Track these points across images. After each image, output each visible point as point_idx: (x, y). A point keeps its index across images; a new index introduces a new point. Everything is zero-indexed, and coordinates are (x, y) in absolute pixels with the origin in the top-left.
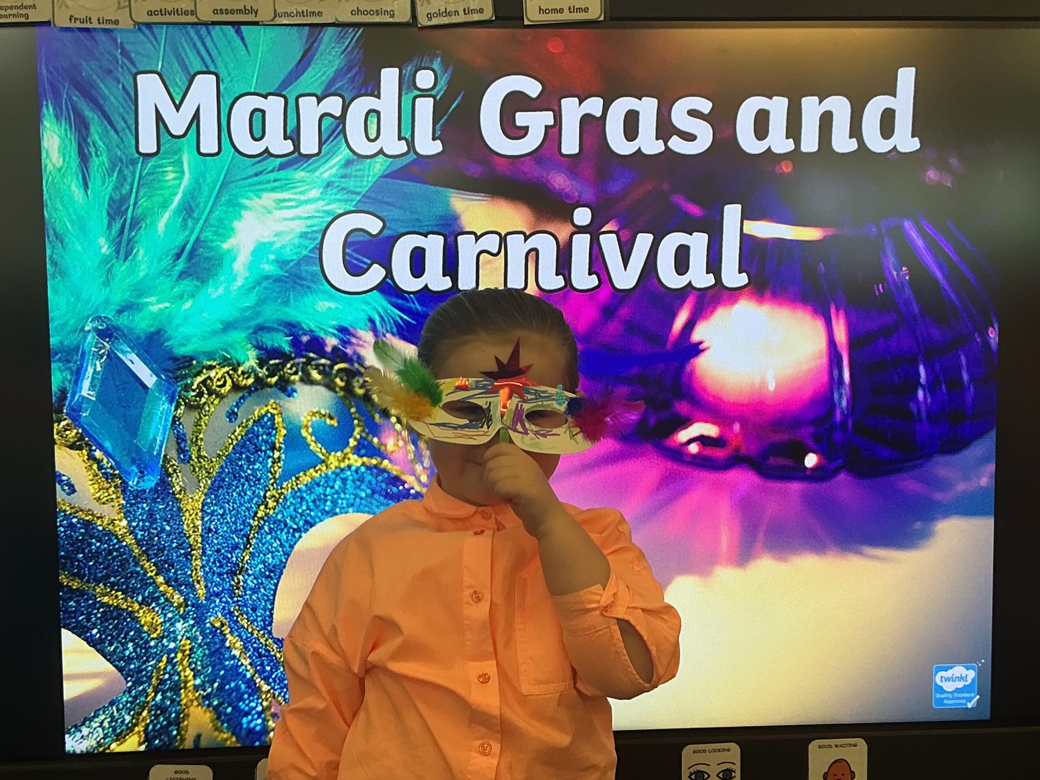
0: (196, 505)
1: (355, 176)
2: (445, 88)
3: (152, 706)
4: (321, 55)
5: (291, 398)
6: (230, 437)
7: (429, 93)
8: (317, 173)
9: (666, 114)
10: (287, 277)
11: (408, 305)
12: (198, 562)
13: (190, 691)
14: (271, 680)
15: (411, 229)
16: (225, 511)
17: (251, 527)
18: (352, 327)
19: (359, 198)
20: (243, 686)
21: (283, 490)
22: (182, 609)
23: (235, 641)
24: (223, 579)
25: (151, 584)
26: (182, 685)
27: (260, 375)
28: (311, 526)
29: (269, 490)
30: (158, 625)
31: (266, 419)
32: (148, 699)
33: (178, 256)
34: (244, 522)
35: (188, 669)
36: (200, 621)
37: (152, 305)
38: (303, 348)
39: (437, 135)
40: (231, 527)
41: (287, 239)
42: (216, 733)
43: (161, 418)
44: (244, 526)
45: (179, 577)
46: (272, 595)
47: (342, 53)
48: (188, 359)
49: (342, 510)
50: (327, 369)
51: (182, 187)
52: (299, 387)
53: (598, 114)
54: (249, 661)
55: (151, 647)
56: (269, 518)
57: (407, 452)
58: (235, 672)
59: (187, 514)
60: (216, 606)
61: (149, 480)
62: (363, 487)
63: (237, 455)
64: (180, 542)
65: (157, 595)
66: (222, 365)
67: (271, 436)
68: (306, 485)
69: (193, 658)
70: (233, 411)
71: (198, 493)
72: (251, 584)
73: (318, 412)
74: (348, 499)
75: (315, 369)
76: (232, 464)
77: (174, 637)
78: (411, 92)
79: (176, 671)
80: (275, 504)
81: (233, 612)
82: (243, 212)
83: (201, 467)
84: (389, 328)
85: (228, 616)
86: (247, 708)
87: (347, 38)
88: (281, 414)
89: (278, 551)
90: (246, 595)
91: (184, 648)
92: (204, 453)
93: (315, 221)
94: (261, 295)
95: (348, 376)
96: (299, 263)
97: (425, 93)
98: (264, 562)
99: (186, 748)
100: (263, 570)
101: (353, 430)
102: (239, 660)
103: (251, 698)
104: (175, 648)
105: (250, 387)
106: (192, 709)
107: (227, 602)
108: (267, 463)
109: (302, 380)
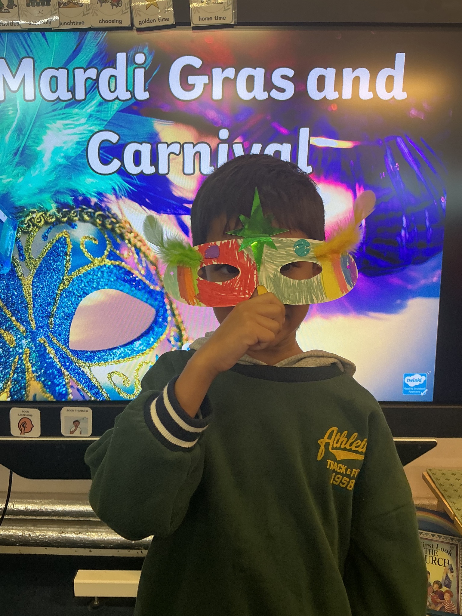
0: (29, 282)
1: (104, 111)
2: (150, 63)
3: (13, 380)
4: (86, 46)
5: (74, 229)
6: (44, 249)
7: (142, 66)
8: (84, 110)
9: (269, 77)
10: (70, 165)
11: (133, 181)
12: (31, 311)
13: (30, 373)
14: (69, 370)
15: (134, 140)
16: (43, 286)
17: (57, 294)
18: (104, 192)
19: (106, 123)
20: (56, 372)
21: (72, 276)
22: (25, 333)
23: (51, 350)
24: (44, 320)
25: (9, 321)
26: (26, 370)
27: (58, 217)
28: (87, 295)
29: (65, 276)
30: (13, 341)
31: (62, 240)
32: (10, 376)
33: (16, 154)
34: (53, 292)
35: (29, 362)
36: (34, 339)
37: (4, 180)
38: (79, 203)
39: (146, 89)
40: (47, 294)
41: (70, 144)
42: (44, 394)
43: (10, 238)
44: (53, 294)
45: (22, 318)
46: (68, 328)
47: (97, 45)
48: (22, 208)
49: (102, 287)
50: (92, 214)
51: (17, 118)
52: (79, 224)
53: (232, 77)
54: (58, 360)
55: (10, 351)
56: (65, 290)
57: (134, 259)
58: (51, 365)
59: (25, 287)
60: (41, 333)
61: (5, 269)
62: (112, 275)
63: (49, 258)
64: (22, 300)
65: (12, 326)
66: (39, 211)
67: (65, 248)
68: (83, 274)
69: (31, 357)
70: (46, 235)
71: (30, 277)
72: (58, 322)
73: (89, 237)
74: (105, 282)
75: (86, 214)
76: (46, 262)
77: (21, 347)
78: (133, 65)
79: (23, 363)
80: (68, 283)
81: (49, 336)
82: (47, 131)
83: (31, 263)
84: (123, 194)
85: (47, 338)
86: (58, 383)
87: (99, 37)
88: (70, 237)
89: (71, 307)
90: (55, 328)
91: (26, 353)
92: (32, 256)
93: (83, 136)
94: (57, 175)
95: (102, 218)
96: (76, 158)
97: (140, 66)
98: (64, 312)
99: (30, 400)
100: (63, 316)
101: (106, 247)
102: (53, 359)
103: (60, 378)
104: (22, 352)
105: (53, 222)
106: (31, 382)
107: (46, 331)
108: (63, 262)
109: (79, 220)
